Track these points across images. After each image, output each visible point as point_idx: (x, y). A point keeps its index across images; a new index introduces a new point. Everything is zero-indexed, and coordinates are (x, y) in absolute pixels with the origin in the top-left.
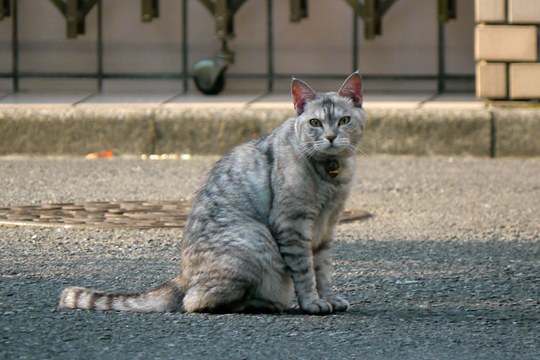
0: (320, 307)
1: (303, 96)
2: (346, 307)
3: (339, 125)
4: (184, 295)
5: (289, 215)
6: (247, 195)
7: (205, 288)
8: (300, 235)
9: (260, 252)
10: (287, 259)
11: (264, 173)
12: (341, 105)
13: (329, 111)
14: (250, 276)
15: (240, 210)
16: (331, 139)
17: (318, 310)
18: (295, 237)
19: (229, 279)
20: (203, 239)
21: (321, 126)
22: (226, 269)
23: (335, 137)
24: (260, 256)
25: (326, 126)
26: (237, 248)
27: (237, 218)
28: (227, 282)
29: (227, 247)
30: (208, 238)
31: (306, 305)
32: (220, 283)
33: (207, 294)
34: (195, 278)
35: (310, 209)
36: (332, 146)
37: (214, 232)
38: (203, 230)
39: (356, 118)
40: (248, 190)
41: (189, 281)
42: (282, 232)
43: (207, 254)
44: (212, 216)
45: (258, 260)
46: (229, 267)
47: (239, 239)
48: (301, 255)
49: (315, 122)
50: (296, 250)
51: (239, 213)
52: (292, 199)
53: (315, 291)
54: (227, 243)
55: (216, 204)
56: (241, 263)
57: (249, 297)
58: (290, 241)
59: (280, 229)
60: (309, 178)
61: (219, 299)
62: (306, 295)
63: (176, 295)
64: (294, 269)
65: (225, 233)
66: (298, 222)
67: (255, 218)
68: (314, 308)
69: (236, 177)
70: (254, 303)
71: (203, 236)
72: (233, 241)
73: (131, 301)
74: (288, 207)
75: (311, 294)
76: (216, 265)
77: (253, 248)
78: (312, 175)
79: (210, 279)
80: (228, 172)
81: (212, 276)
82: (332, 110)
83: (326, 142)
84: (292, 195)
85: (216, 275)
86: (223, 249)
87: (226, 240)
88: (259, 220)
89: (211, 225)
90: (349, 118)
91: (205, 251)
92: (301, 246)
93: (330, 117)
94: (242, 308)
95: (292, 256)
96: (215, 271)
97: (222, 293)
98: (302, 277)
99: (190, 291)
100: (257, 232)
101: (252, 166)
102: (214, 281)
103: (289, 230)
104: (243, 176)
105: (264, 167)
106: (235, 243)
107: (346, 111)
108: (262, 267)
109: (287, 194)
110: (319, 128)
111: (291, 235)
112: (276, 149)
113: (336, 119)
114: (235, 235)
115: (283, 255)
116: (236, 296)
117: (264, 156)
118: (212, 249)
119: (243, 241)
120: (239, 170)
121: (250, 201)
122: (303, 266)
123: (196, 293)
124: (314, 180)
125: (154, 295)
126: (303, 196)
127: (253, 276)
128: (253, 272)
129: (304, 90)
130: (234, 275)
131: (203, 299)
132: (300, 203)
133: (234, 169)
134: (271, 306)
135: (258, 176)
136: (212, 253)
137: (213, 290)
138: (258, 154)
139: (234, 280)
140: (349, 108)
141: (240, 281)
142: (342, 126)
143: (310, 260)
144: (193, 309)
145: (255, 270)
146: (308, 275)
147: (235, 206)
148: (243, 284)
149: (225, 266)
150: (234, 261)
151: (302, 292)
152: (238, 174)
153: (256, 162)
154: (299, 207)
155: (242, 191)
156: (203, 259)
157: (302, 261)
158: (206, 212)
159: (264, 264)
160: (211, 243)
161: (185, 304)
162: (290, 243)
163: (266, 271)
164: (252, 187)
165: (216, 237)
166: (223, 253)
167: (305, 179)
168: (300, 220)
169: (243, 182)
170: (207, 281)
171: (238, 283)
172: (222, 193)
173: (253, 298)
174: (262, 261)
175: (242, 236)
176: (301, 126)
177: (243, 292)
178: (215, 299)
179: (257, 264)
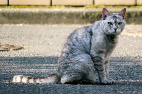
0: (108, 82)
1: (106, 14)
2: (114, 82)
3: (118, 25)
4: (61, 78)
5: (97, 52)
6: (83, 46)
7: (69, 76)
8: (101, 58)
9: (89, 64)
10: (96, 66)
11: (89, 39)
12: (119, 18)
13: (115, 20)
14: (85, 71)
15: (81, 50)
16: (115, 29)
17: (107, 83)
18: (99, 59)
19: (78, 72)
20: (68, 59)
21: (112, 24)
22: (77, 69)
23: (117, 29)
24: (89, 65)
25: (114, 25)
26: (81, 62)
27: (80, 53)
28: (77, 73)
29: (77, 62)
30: (70, 59)
31: (103, 81)
32: (75, 74)
33: (70, 77)
34: (65, 72)
35: (105, 50)
36: (115, 32)
37: (72, 57)
38: (67, 56)
39: (123, 23)
40: (84, 44)
41: (63, 74)
42: (95, 57)
43: (70, 64)
44: (71, 52)
45: (88, 66)
46: (78, 68)
47: (81, 59)
48: (101, 65)
49: (110, 23)
50: (99, 63)
51: (81, 51)
52: (98, 47)
53: (105, 77)
54: (77, 61)
55: (72, 48)
56: (82, 67)
57: (83, 79)
58: (97, 60)
59: (94, 56)
60: (105, 41)
61: (75, 79)
62: (102, 78)
63: (58, 78)
64: (99, 69)
65: (76, 57)
66: (100, 54)
67: (86, 53)
68: (106, 82)
69: (79, 40)
70: (85, 81)
71: (68, 58)
72: (79, 60)
73: (42, 80)
74: (97, 49)
75: (104, 78)
76: (73, 68)
77: (86, 62)
78: (106, 40)
79: (71, 73)
80: (76, 38)
81: (72, 71)
82: (116, 19)
83: (114, 30)
84: (99, 45)
85: (73, 71)
86: (76, 63)
87: (77, 59)
88: (87, 54)
89: (70, 55)
90: (121, 23)
91: (69, 63)
92: (101, 62)
93: (116, 22)
94: (81, 82)
95: (98, 65)
96: (73, 70)
97: (76, 77)
98: (101, 72)
99: (63, 77)
100: (87, 57)
101: (85, 36)
102: (73, 73)
103: (97, 57)
104: (82, 39)
105: (89, 37)
106: (80, 60)
107: (120, 20)
108: (89, 69)
109: (97, 45)
110: (111, 25)
111: (98, 58)
112: (93, 31)
113: (117, 23)
114: (80, 58)
115: (95, 65)
116: (80, 78)
117: (89, 33)
118: (72, 63)
119: (83, 60)
120: (80, 37)
121: (84, 48)
122: (102, 69)
123: (66, 77)
124: (106, 41)
125: (50, 78)
126: (102, 46)
127: (86, 72)
128: (86, 70)
129: (107, 12)
130: (80, 71)
131: (69, 79)
132: (101, 48)
133: (78, 37)
134: (91, 82)
135: (87, 40)
136: (72, 64)
137: (72, 76)
138: (87, 32)
139: (80, 73)
140: (121, 19)
141: (82, 73)
142: (119, 25)
143: (104, 66)
144: (65, 82)
145: (87, 69)
146: (103, 71)
147: (79, 49)
148: (82, 74)
149: (76, 68)
150: (80, 66)
151: (101, 77)
152: (80, 39)
153: (86, 35)
154: (101, 49)
155: (81, 44)
156: (68, 66)
157: (101, 67)
158: (69, 51)
159: (90, 67)
160: (71, 61)
161: (61, 81)
162: (98, 61)
163: (90, 70)
164: (85, 43)
165: (73, 59)
166: (76, 64)
167: (103, 40)
168: (101, 53)
169: (82, 42)
170: (70, 73)
171: (81, 74)
172: (74, 45)
173: (84, 79)
174: (89, 67)
175: (82, 58)
176: (105, 24)
177: (82, 77)
178: (73, 79)
179: (88, 68)
